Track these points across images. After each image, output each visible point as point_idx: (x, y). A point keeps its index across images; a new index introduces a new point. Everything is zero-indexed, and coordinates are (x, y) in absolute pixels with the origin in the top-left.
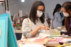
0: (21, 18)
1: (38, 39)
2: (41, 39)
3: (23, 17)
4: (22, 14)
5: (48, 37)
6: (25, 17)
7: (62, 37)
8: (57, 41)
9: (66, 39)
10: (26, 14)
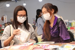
0: (6, 23)
1: (23, 47)
2: (26, 47)
3: (8, 22)
4: (6, 19)
5: (33, 44)
6: (10, 22)
7: (48, 44)
8: (43, 48)
9: (52, 45)
10: (11, 19)
